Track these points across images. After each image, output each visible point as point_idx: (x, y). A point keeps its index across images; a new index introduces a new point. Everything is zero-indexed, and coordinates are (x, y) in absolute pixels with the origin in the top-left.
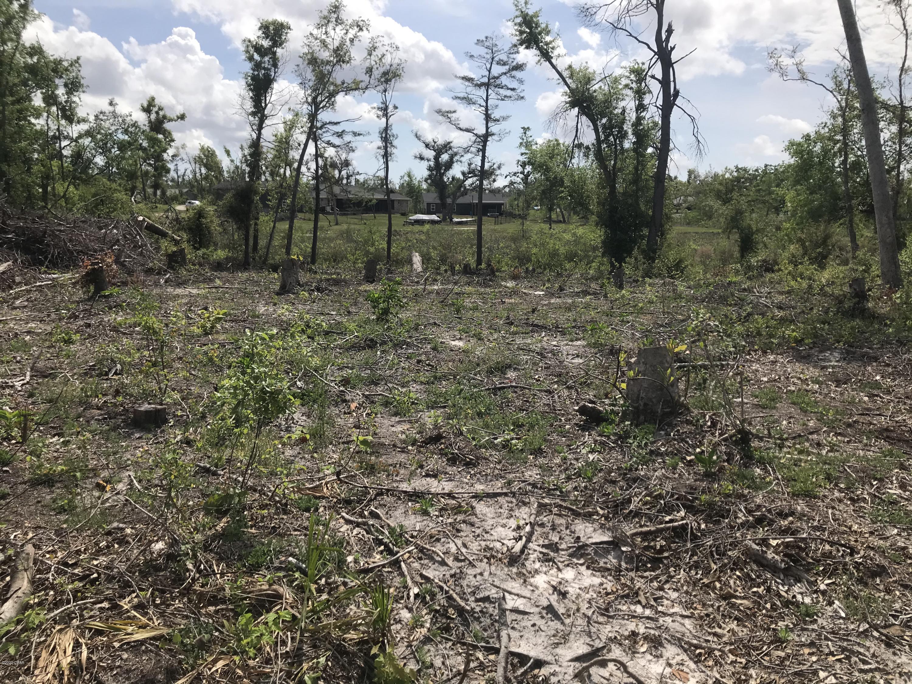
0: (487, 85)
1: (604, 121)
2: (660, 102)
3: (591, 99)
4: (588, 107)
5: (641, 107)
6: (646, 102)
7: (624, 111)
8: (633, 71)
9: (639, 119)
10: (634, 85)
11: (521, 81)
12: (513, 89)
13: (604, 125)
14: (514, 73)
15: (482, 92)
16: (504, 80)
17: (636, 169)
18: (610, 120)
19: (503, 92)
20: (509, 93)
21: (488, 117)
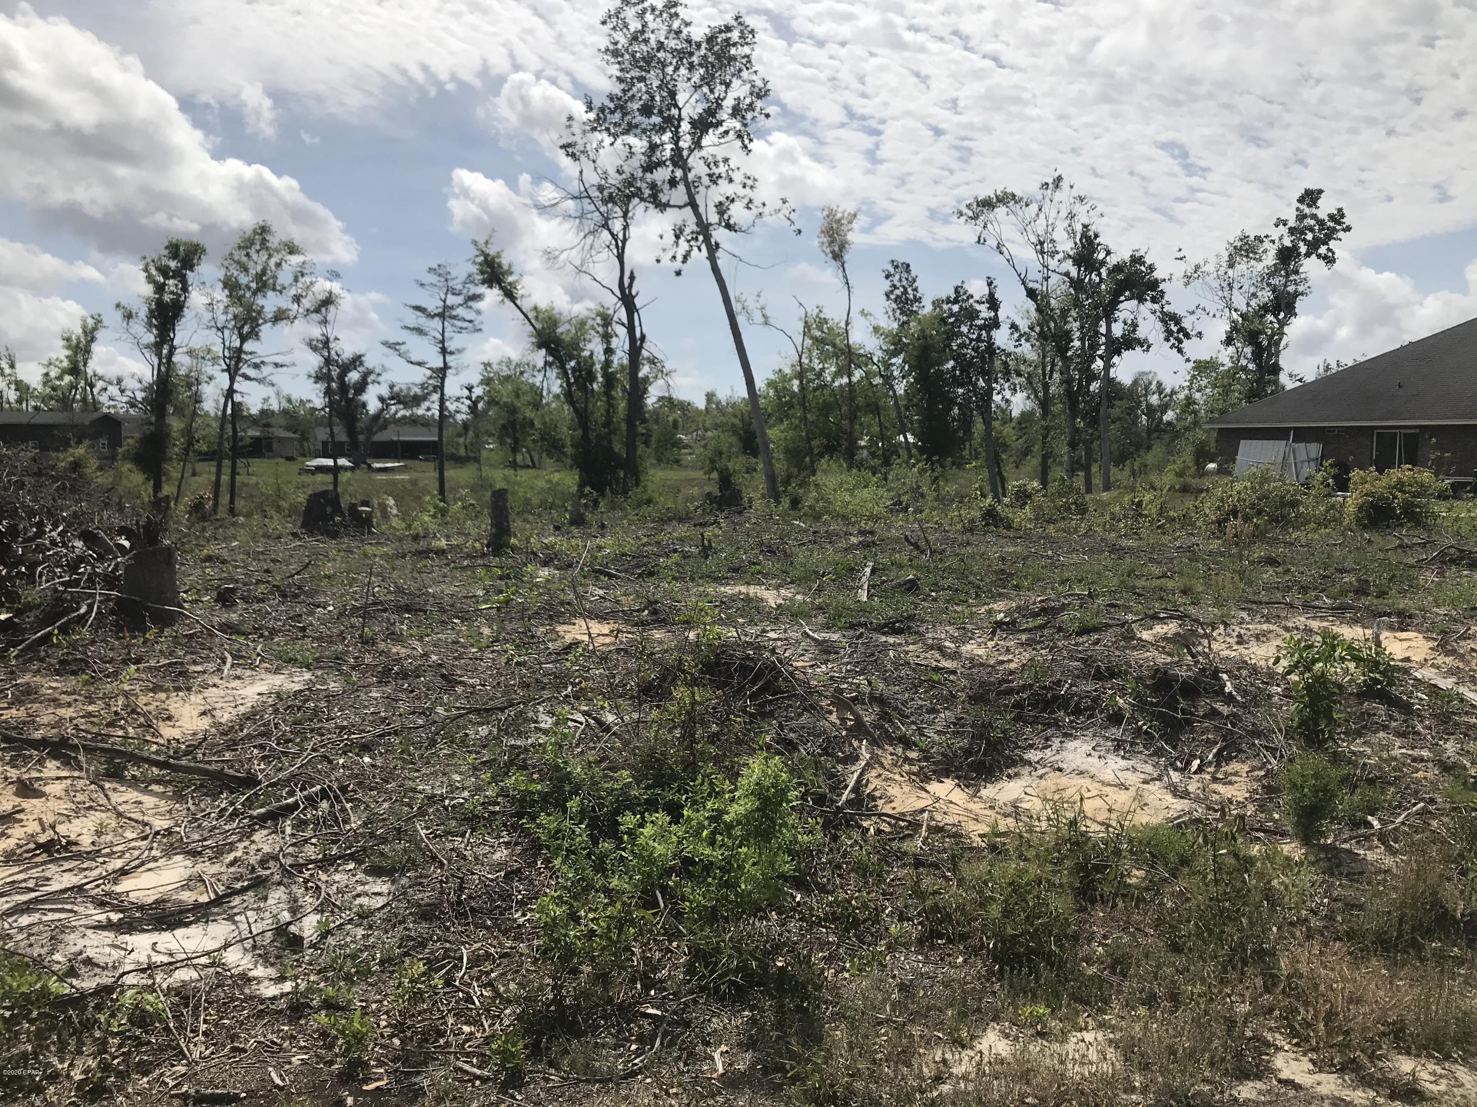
0: (442, 316)
1: (573, 364)
2: (627, 347)
3: (558, 341)
4: (556, 349)
5: (609, 351)
6: (613, 346)
7: (592, 354)
8: (599, 314)
9: (607, 364)
10: (600, 329)
11: (478, 312)
12: (470, 321)
13: (573, 369)
14: (470, 303)
15: (436, 323)
16: (461, 312)
17: (608, 411)
18: (578, 363)
19: (459, 324)
20: (465, 324)
21: (444, 351)
